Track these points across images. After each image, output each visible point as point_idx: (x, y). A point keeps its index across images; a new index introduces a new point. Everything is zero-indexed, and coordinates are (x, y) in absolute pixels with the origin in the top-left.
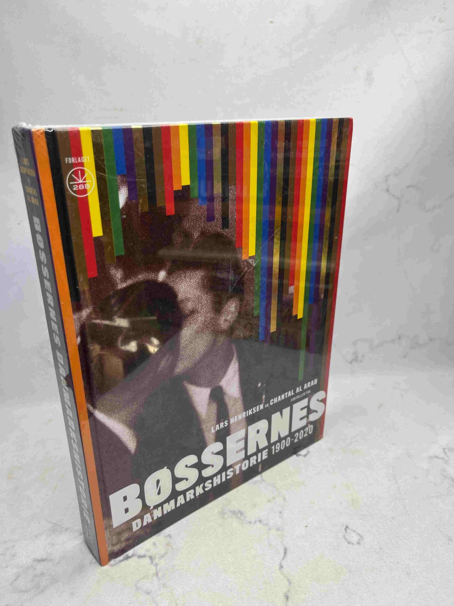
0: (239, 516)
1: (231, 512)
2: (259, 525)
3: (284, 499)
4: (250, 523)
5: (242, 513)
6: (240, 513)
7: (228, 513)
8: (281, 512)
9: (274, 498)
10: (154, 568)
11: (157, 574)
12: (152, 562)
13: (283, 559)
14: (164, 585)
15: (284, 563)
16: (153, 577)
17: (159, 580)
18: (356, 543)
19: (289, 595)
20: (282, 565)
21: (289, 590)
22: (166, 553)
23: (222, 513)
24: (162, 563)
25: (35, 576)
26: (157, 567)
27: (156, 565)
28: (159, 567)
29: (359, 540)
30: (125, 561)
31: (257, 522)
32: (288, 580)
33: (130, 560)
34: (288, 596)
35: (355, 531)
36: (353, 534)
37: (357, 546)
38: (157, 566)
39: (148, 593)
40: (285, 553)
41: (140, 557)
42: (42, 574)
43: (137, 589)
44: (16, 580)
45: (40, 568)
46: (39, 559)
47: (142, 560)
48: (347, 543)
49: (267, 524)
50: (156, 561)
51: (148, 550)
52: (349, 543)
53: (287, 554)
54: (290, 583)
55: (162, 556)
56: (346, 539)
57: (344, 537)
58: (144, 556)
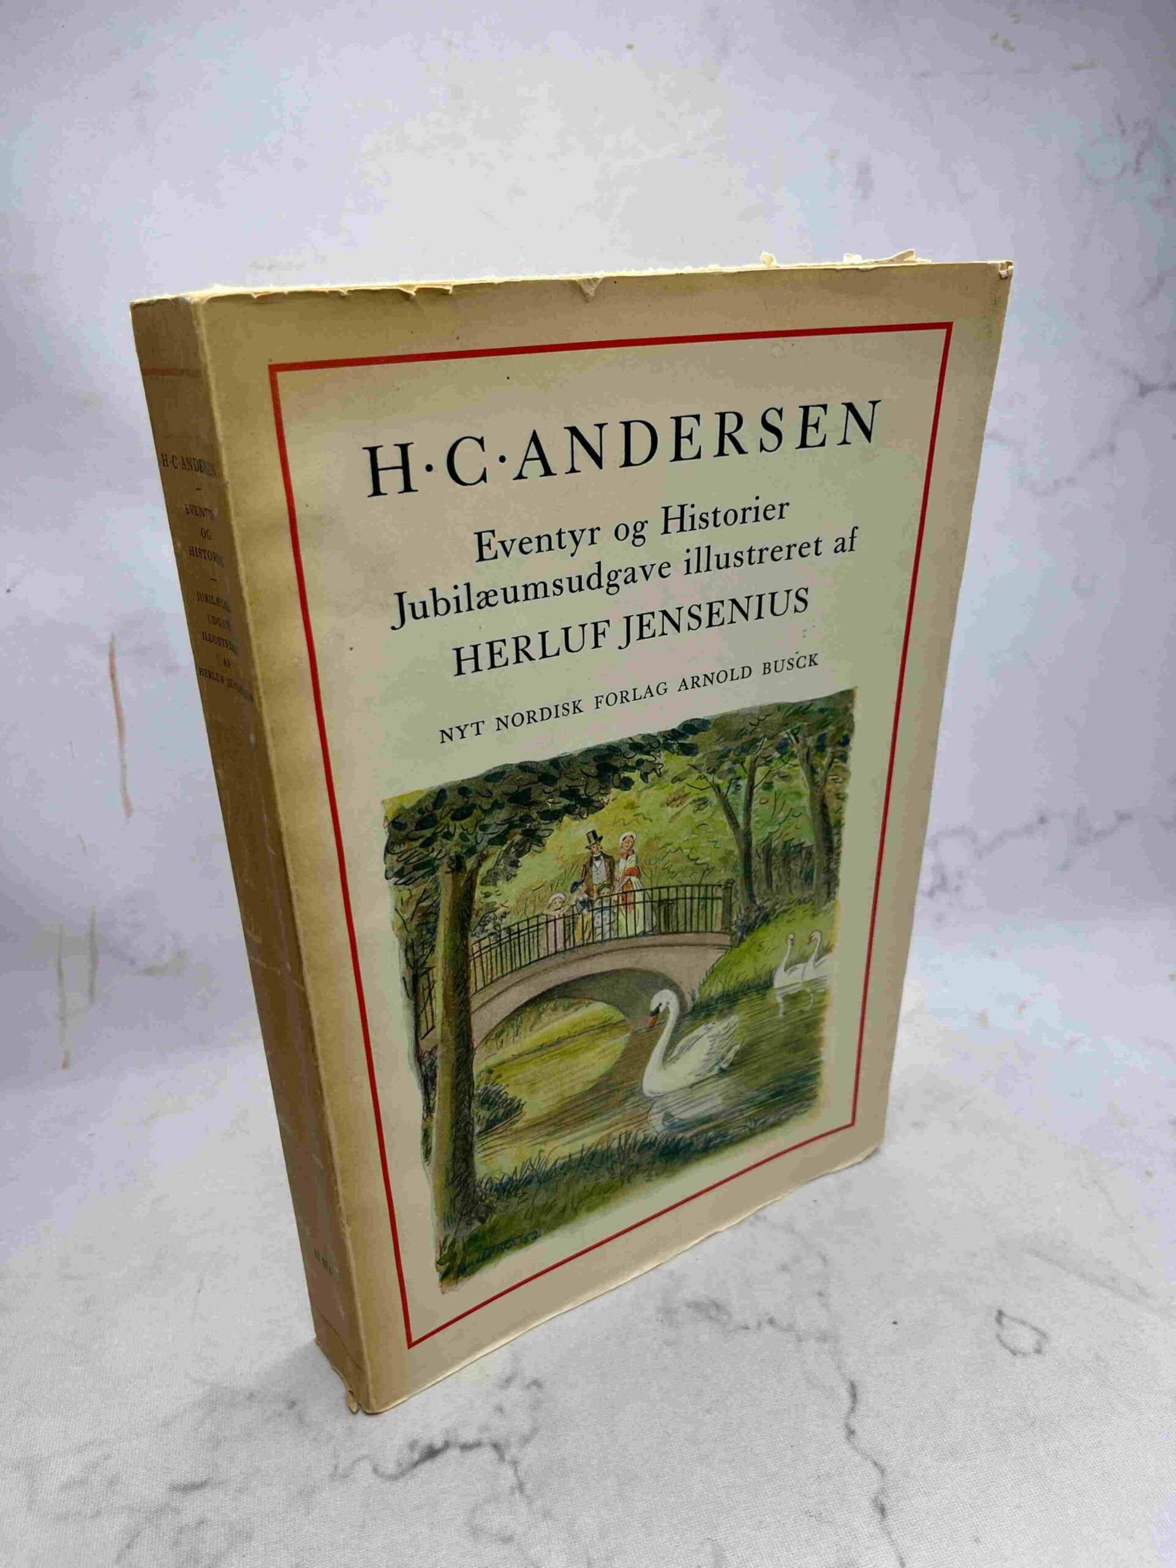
0: (713, 1312)
1: (688, 1305)
2: (768, 1330)
3: (825, 1260)
4: (747, 1328)
5: (718, 1307)
6: (714, 1307)
7: (684, 1308)
8: (821, 1294)
9: (797, 1260)
10: (510, 1472)
11: (521, 1487)
12: (502, 1458)
13: (851, 1413)
14: (547, 1514)
15: (855, 1424)
16: (512, 1493)
17: (530, 1502)
18: (1031, 1350)
19: (885, 1501)
20: (852, 1428)
21: (883, 1491)
22: (535, 1431)
23: (667, 1313)
24: (530, 1456)
25: (181, 1531)
26: (516, 1467)
27: (515, 1463)
28: (523, 1467)
29: (1038, 1342)
30: (429, 1461)
31: (763, 1325)
32: (876, 1464)
33: (440, 1459)
34: (882, 1505)
35: (1023, 1323)
36: (1023, 1331)
37: (1037, 1356)
38: (518, 1465)
39: (507, 1540)
40: (854, 1396)
41: (466, 1447)
42: (199, 1524)
43: (475, 1532)
44: (128, 1547)
45: (193, 1507)
46: (186, 1484)
47: (472, 1456)
48: (1010, 1353)
49: (790, 1328)
50: (513, 1452)
51: (485, 1428)
52: (1014, 1353)
53: (859, 1398)
54: (883, 1472)
55: (526, 1440)
56: (1005, 1346)
57: (998, 1336)
58: (478, 1444)
